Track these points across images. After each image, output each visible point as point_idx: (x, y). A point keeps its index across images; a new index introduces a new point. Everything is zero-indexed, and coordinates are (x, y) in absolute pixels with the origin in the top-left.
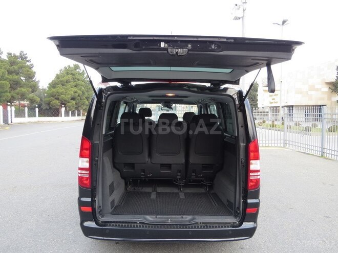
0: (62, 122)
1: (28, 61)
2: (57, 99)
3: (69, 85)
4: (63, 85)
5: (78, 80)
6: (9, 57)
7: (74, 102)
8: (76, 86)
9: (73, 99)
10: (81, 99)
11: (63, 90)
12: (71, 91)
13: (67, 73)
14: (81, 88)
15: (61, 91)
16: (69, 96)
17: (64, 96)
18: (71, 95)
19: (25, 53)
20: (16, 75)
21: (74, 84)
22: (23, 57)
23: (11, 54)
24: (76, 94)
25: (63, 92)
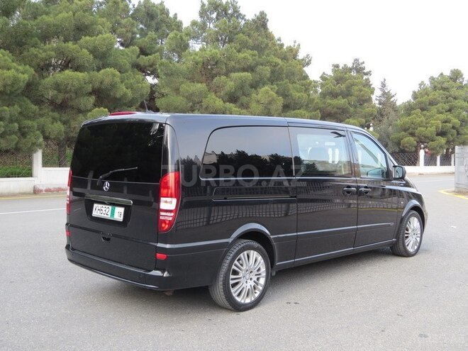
0: (420, 174)
1: (366, 74)
2: (412, 134)
3: (434, 109)
4: (423, 109)
5: (455, 98)
6: (334, 71)
7: (443, 140)
8: (450, 111)
9: (442, 134)
10: (458, 134)
11: (423, 118)
12: (437, 119)
13: (435, 88)
14: (460, 114)
15: (418, 120)
16: (433, 129)
17: (423, 129)
18: (437, 128)
19: (361, 61)
20: (343, 98)
21: (447, 106)
22: (358, 68)
23: (337, 66)
24: (448, 124)
25: (422, 122)
